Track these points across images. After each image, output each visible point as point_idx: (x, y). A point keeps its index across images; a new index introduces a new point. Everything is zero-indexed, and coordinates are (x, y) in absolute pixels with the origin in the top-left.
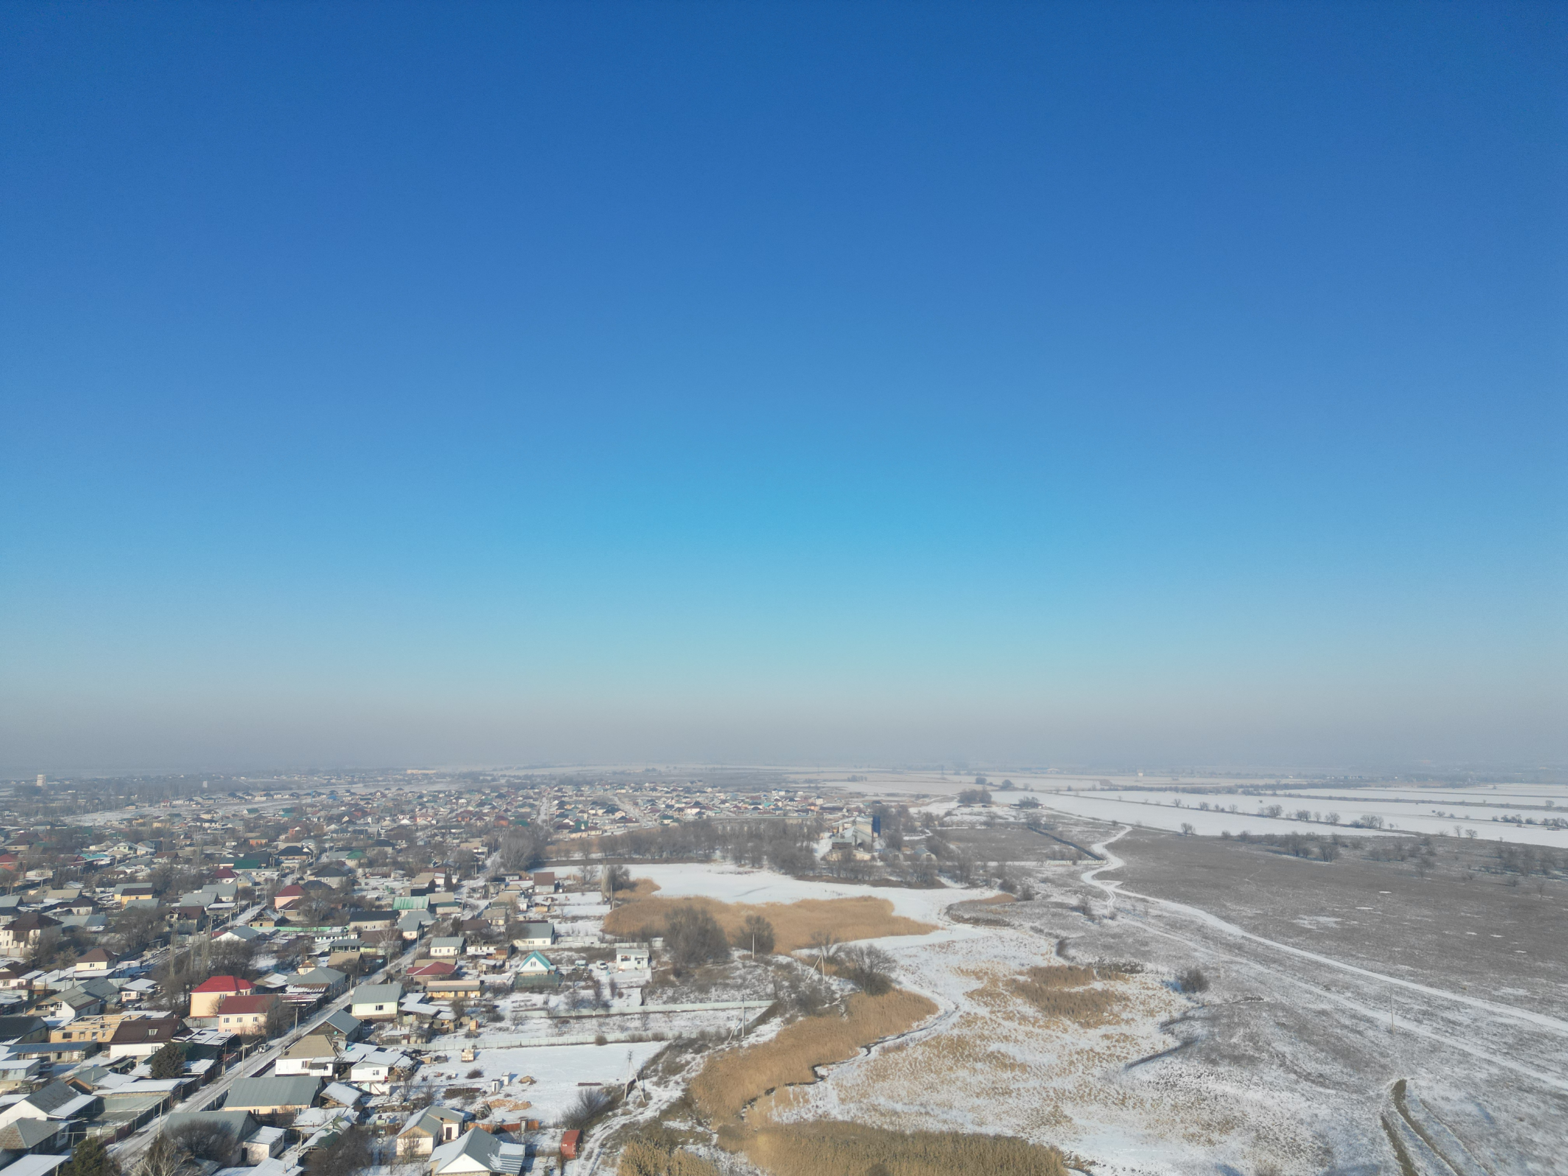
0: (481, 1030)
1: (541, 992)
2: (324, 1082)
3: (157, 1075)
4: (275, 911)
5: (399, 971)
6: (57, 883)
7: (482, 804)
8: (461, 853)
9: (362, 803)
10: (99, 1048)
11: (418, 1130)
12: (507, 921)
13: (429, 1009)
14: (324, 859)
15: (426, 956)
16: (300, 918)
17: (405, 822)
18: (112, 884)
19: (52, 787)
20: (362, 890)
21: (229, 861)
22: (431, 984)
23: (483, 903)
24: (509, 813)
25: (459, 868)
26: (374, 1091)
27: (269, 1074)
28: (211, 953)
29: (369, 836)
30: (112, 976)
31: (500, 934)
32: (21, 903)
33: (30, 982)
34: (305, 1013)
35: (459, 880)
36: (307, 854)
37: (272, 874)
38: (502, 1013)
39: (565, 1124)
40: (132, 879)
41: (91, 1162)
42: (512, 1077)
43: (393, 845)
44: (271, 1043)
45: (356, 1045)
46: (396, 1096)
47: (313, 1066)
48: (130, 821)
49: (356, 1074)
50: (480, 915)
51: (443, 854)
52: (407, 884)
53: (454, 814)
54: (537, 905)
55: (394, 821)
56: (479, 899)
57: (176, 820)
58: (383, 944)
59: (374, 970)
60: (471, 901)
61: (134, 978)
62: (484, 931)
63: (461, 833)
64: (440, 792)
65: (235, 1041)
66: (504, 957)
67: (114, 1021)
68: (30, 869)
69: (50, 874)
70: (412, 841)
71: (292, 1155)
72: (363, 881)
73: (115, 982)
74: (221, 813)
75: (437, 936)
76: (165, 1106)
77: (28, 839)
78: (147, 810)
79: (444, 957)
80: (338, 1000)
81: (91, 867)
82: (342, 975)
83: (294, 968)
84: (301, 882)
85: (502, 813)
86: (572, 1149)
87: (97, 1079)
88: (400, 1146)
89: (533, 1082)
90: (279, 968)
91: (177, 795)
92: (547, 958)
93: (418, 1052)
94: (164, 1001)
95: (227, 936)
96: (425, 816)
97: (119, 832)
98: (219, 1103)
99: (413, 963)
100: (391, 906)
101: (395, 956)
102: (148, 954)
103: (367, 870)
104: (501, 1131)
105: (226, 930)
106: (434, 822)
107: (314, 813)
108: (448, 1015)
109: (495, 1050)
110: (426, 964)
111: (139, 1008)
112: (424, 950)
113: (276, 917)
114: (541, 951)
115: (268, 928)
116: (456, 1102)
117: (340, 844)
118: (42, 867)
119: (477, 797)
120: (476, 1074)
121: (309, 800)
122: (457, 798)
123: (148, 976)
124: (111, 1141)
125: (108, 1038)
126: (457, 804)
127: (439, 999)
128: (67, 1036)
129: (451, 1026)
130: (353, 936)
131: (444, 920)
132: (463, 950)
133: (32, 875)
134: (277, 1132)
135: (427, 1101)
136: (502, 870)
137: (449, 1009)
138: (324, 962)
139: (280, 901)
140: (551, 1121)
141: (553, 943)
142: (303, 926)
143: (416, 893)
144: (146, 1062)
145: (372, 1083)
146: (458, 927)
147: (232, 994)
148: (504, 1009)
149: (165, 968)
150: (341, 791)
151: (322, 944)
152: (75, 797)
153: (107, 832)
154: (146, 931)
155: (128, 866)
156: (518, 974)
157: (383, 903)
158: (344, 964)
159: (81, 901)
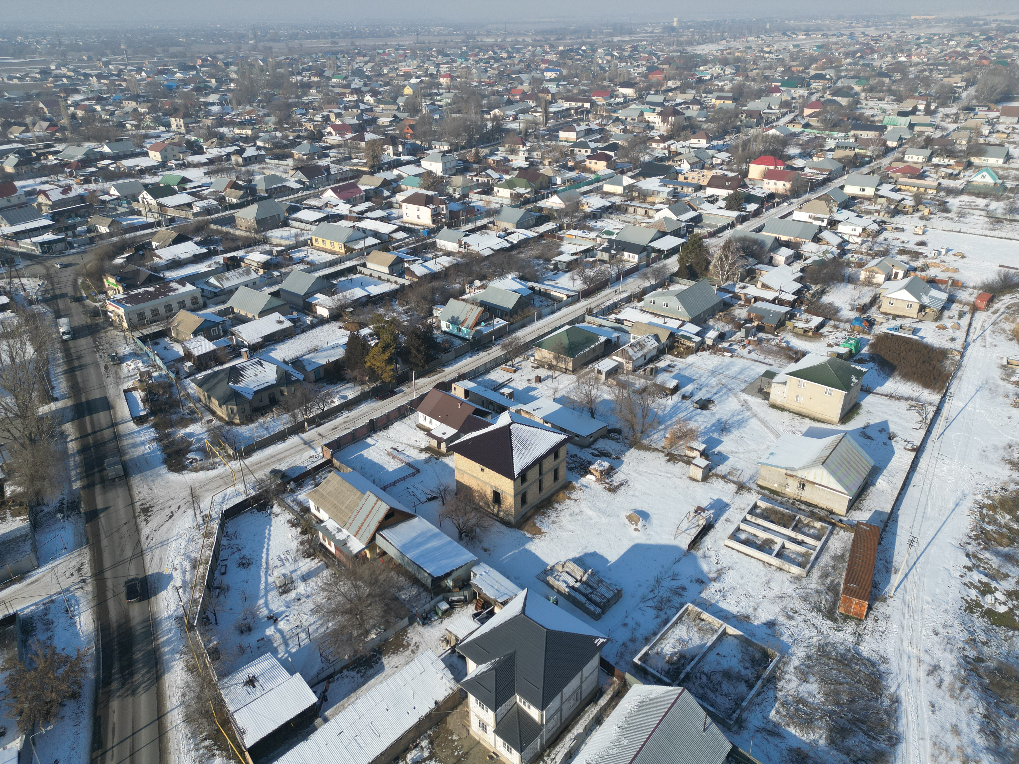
0: (932, 216)
1: (985, 198)
2: (821, 229)
3: (729, 208)
4: (803, 118)
5: (880, 168)
6: (683, 89)
7: (969, 45)
8: (943, 86)
9: (872, 43)
10: (699, 188)
11: (876, 269)
12: (969, 142)
13: (897, 196)
14: (839, 84)
15: (901, 160)
16: (819, 124)
17: (903, 59)
18: (710, 92)
19: (681, 27)
20: (862, 108)
21: (778, 81)
22: (901, 180)
23: (952, 127)
24: (992, 54)
25: (938, 98)
26: (851, 240)
27: (789, 218)
28: (762, 141)
29: (873, 68)
30: (708, 148)
31: (961, 151)
32: (665, 100)
33: (669, 146)
34: (815, 186)
35: (937, 107)
36: (828, 79)
37: (803, 92)
38: (950, 208)
39: (982, 288)
40: (721, 90)
41: (696, 245)
42: (948, 250)
43: (890, 77)
44: (792, 201)
45: (844, 211)
46: (864, 246)
47: (816, 219)
48: (722, 51)
49: (841, 228)
50: (948, 135)
51: (928, 86)
52: (896, 107)
53: (943, 54)
54: (998, 132)
55: (894, 58)
56: (950, 123)
57: (749, 51)
58: (871, 148)
59: (862, 165)
60: (943, 124)
61: (720, 151)
62: (949, 147)
63: (946, 70)
64: (935, 35)
65: (771, 196)
66: (961, 168)
67: (709, 174)
68: (669, 80)
69: (679, 83)
70: (905, 74)
71: (798, 266)
72: (864, 102)
73: (710, 152)
74: (776, 47)
75: (911, 147)
76: (731, 225)
77: (669, 61)
78: (733, 44)
79: (914, 163)
80: (836, 181)
81: (700, 80)
82: (841, 165)
83: (811, 157)
84: (822, 99)
85: (986, 54)
86: (983, 305)
87: (700, 204)
88: (863, 275)
89: (963, 257)
90: (802, 156)
91: (750, 33)
92: (997, 174)
93: (884, 222)
94: (735, 167)
95: (773, 132)
96: (918, 55)
97: (716, 58)
98: (760, 229)
99: (890, 164)
100: (881, 122)
101: (878, 157)
102: (728, 138)
103: (868, 94)
104: (933, 282)
105: (772, 127)
106: (925, 60)
107: (836, 50)
108: (909, 202)
109: (939, 231)
110: (900, 165)
111: (721, 169)
112: (900, 155)
113: (803, 122)
114: (993, 168)
115: (797, 129)
116: (905, 258)
117: (852, 74)
118: (675, 79)
119: (967, 39)
120: (922, 244)
121: (834, 39)
122: (949, 40)
123: (727, 151)
124: (705, 237)
125: (705, 183)
126: (947, 45)
127: (905, 190)
128: (686, 178)
129: (911, 210)
130: (852, 140)
131: (919, 136)
132: (930, 159)
133: (670, 84)
134: (790, 252)
135: (885, 253)
136: (974, 102)
137: (911, 198)
138: (830, 155)
139: (807, 112)
140: (971, 285)
141: (1005, 163)
142: (820, 130)
143: (902, 114)
144: (724, 200)
145: (850, 235)
146: (929, 142)
147: (772, 168)
148: (952, 205)
149: (736, 147)
150: (858, 33)
151: (830, 143)
152: (693, 33)
153: (710, 58)
154: (727, 124)
155: (720, 81)
156: (969, 182)
157: (876, 119)
158: (843, 158)
159: (695, 101)
